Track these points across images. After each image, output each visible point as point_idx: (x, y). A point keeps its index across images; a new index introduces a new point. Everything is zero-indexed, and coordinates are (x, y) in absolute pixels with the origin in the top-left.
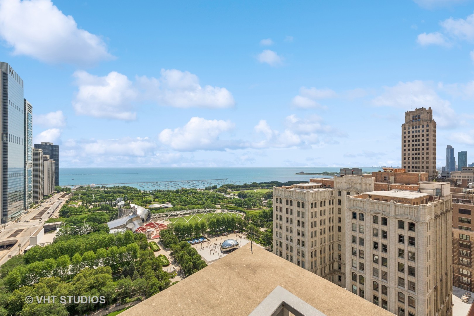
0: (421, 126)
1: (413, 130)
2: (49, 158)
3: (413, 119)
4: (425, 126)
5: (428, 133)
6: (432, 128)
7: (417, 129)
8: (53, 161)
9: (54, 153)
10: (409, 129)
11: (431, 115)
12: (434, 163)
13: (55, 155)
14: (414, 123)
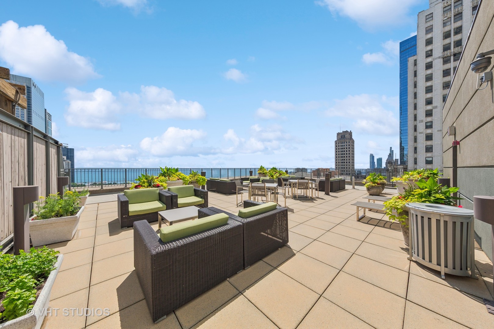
0: (345, 142)
1: (341, 144)
2: (65, 159)
3: (341, 138)
4: (348, 142)
5: (349, 147)
6: (352, 144)
7: (343, 144)
8: (69, 162)
9: (69, 155)
10: (339, 144)
11: (351, 136)
12: (353, 165)
13: (71, 156)
14: (342, 140)
